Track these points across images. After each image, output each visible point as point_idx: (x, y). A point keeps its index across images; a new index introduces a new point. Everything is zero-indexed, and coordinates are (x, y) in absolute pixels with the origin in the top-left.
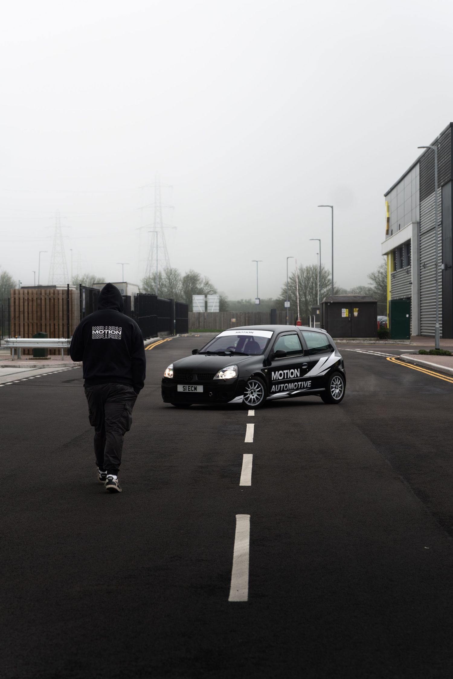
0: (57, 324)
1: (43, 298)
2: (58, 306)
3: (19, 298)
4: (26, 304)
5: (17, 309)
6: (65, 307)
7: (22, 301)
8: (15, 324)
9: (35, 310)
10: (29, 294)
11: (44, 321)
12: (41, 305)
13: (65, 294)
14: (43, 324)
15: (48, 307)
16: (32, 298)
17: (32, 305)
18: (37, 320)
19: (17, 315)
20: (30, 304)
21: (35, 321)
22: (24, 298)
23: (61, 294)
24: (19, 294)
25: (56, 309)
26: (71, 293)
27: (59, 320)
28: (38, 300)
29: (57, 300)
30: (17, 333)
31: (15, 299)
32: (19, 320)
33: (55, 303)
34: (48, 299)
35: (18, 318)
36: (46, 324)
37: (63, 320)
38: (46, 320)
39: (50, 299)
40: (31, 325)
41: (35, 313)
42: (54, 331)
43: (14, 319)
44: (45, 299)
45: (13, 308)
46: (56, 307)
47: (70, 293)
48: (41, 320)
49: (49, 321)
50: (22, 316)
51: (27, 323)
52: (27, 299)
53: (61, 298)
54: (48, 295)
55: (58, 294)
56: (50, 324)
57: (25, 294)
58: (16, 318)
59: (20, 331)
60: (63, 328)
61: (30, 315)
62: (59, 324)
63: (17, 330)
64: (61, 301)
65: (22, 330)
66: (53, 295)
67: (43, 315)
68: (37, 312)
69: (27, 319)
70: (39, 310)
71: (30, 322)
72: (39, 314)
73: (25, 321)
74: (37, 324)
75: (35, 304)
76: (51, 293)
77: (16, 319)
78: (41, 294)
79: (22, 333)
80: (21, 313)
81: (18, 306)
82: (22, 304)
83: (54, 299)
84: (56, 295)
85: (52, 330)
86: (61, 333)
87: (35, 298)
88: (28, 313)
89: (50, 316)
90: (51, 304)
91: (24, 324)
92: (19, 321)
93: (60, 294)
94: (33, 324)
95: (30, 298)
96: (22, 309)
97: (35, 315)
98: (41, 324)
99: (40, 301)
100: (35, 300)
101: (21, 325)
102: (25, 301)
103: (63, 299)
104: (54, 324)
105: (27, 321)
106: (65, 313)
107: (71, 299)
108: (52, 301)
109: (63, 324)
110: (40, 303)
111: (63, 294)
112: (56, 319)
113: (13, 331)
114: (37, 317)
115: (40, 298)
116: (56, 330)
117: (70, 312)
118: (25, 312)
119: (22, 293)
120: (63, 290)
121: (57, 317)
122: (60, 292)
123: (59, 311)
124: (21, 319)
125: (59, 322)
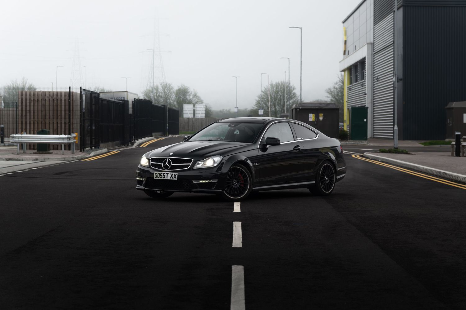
0: (59, 122)
1: (47, 99)
2: (61, 106)
3: (26, 99)
4: (32, 104)
5: (24, 109)
6: (67, 107)
7: (28, 101)
8: (22, 122)
9: (40, 110)
10: (35, 96)
11: (48, 119)
12: (45, 105)
13: (67, 95)
14: (47, 122)
15: (51, 107)
16: (38, 99)
17: (38, 106)
18: (42, 118)
19: (24, 114)
20: (36, 104)
21: (40, 120)
22: (30, 99)
23: (64, 96)
24: (26, 95)
25: (59, 109)
26: (73, 95)
27: (61, 118)
28: (43, 101)
29: (60, 101)
30: (24, 130)
31: (22, 99)
32: (26, 118)
33: (58, 104)
34: (52, 99)
35: (25, 116)
36: (49, 122)
37: (65, 119)
38: (49, 118)
39: (53, 100)
40: (36, 123)
41: (40, 112)
42: (57, 129)
43: (21, 118)
44: (49, 100)
45: (21, 107)
46: (59, 107)
47: (71, 94)
48: (46, 118)
49: (52, 119)
50: (28, 114)
51: (33, 121)
52: (33, 99)
53: (63, 99)
54: (52, 96)
55: (61, 95)
56: (53, 122)
57: (31, 96)
58: (23, 116)
59: (26, 129)
60: (65, 126)
61: (36, 114)
62: (61, 123)
63: (24, 127)
64: (63, 102)
65: (28, 127)
66: (56, 96)
67: (48, 114)
68: (42, 111)
69: (33, 118)
70: (43, 109)
71: (36, 120)
72: (44, 113)
73: (31, 119)
74: (42, 122)
75: (40, 104)
76: (54, 95)
77: (23, 118)
78: (45, 95)
79: (28, 130)
80: (27, 112)
81: (25, 106)
82: (28, 104)
83: (57, 100)
84: (59, 96)
85: (55, 127)
86: (63, 130)
87: (40, 99)
88: (34, 112)
89: (53, 116)
90: (54, 105)
91: (30, 122)
92: (26, 120)
93: (62, 96)
94: (38, 122)
95: (36, 99)
96: (28, 109)
97: (40, 114)
98: (45, 123)
99: (44, 101)
100: (40, 101)
101: (27, 123)
102: (31, 101)
103: (65, 100)
104: (57, 123)
105: (33, 119)
106: (67, 112)
107: (73, 100)
108: (56, 102)
109: (65, 123)
110: (44, 103)
111: (65, 95)
112: (59, 118)
113: (20, 128)
114: (42, 116)
115: (44, 100)
116: (59, 128)
117: (71, 112)
118: (31, 111)
119: (29, 94)
120: (65, 92)
121: (60, 116)
122: (62, 94)
123: (61, 111)
124: (27, 118)
125: (61, 121)
